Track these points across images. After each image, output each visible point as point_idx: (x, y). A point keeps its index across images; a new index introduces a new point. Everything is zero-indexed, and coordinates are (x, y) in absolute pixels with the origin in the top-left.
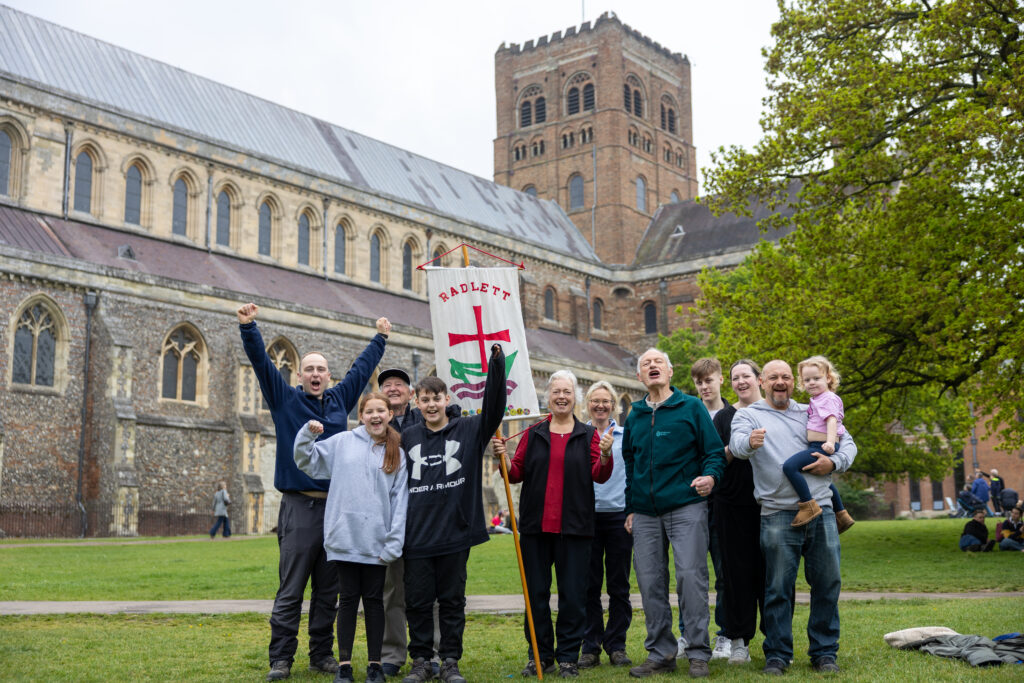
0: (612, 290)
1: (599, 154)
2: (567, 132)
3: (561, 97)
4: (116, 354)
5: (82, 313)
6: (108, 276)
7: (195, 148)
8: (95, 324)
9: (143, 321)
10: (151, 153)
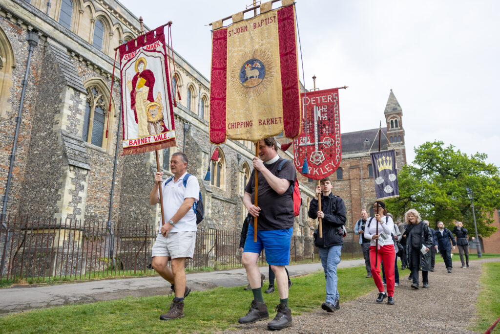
4: (203, 156)
5: (182, 133)
6: (192, 116)
7: (196, 75)
8: (187, 140)
9: (205, 143)
10: (181, 72)
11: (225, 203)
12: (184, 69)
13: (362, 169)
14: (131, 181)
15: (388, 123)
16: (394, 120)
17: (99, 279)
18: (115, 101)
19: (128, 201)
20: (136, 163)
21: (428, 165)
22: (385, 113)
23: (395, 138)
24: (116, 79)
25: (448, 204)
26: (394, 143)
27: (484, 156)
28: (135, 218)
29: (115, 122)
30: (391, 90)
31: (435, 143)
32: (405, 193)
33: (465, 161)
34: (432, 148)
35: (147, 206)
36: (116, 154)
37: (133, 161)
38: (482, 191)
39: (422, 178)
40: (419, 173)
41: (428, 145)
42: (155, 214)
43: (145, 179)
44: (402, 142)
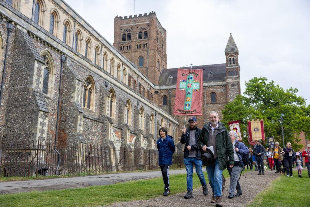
0: (154, 91)
1: (149, 51)
2: (139, 44)
3: (137, 34)
4: (77, 83)
5: (60, 63)
6: (68, 49)
7: (71, 13)
8: (64, 69)
9: (79, 72)
10: (59, 10)
11: (94, 121)
12: (61, 8)
13: (206, 96)
14: (16, 103)
15: (227, 60)
16: (232, 58)
17: (4, 181)
18: (2, 35)
19: (12, 120)
20: (20, 88)
21: (255, 96)
22: (225, 52)
23: (233, 73)
24: (4, 17)
25: (268, 127)
26: (231, 76)
27: (296, 90)
28: (18, 134)
29: (3, 53)
30: (231, 34)
31: (261, 79)
32: (236, 117)
33: (281, 93)
34: (259, 82)
35: (29, 124)
36: (2, 80)
37: (17, 86)
38: (293, 117)
39: (250, 106)
40: (248, 102)
41: (255, 80)
42: (36, 130)
43: (28, 102)
44: (237, 76)
